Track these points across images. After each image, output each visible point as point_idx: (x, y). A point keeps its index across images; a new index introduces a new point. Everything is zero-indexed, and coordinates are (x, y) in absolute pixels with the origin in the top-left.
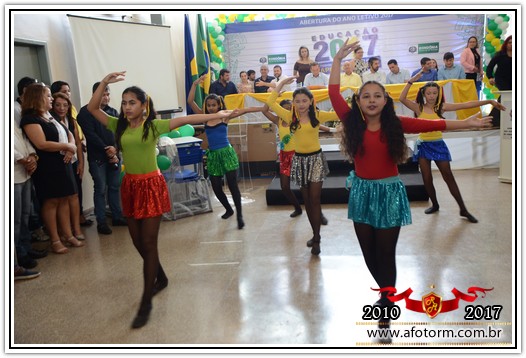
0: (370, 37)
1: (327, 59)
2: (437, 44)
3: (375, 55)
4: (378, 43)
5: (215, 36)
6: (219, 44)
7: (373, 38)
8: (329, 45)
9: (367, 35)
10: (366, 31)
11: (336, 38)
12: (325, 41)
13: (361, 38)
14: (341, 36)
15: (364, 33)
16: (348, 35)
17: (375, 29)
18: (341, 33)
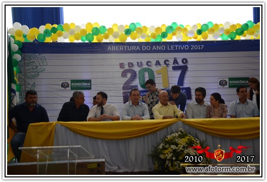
0: (180, 68)
8: (138, 73)
9: (177, 65)
10: (175, 61)
11: (145, 66)
12: (133, 69)
13: (170, 68)
14: (151, 65)
15: (174, 64)
16: (158, 63)
17: (185, 61)
18: (150, 62)
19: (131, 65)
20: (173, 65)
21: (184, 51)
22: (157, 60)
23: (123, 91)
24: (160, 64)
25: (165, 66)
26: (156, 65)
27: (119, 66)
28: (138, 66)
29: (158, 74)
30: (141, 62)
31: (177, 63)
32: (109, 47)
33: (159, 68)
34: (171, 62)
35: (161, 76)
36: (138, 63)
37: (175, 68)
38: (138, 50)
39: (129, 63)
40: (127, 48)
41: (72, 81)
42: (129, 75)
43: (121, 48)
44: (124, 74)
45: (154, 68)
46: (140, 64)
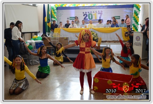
0: (100, 13)
1: (87, 19)
2: (120, 17)
3: (101, 19)
4: (102, 15)
5: (54, 10)
6: (55, 13)
7: (101, 14)
8: (88, 15)
10: (99, 11)
11: (90, 13)
16: (94, 12)
17: (102, 11)
18: (92, 12)
19: (86, 13)
25: (96, 13)
27: (83, 13)
33: (94, 13)
34: (98, 12)
37: (98, 14)
41: (70, 17)
42: (85, 16)
44: (84, 15)
45: (93, 14)
46: (89, 12)
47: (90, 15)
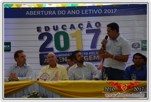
0: (93, 31)
8: (53, 36)
9: (90, 29)
10: (89, 25)
11: (60, 30)
12: (49, 32)
13: (84, 31)
14: (66, 29)
15: (87, 27)
16: (72, 27)
17: (98, 24)
18: (65, 26)
20: (87, 29)
21: (98, 15)
22: (72, 24)
23: (40, 53)
24: (74, 28)
25: (79, 29)
26: (71, 28)
27: (36, 30)
28: (54, 29)
29: (73, 37)
30: (57, 26)
31: (91, 27)
32: (28, 12)
33: (73, 31)
34: (85, 25)
35: (75, 39)
36: (54, 26)
37: (88, 32)
38: (54, 14)
39: (46, 27)
40: (44, 12)
42: (45, 38)
43: (39, 13)
44: (41, 37)
45: (69, 31)
46: (56, 28)
47: (62, 38)
